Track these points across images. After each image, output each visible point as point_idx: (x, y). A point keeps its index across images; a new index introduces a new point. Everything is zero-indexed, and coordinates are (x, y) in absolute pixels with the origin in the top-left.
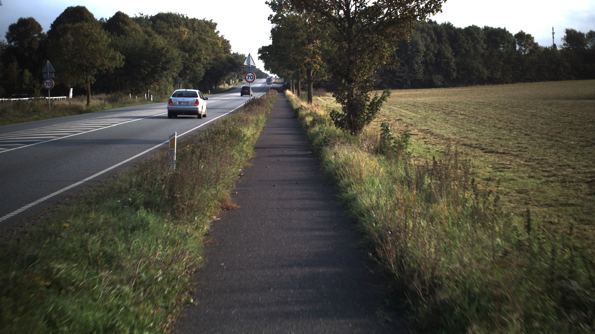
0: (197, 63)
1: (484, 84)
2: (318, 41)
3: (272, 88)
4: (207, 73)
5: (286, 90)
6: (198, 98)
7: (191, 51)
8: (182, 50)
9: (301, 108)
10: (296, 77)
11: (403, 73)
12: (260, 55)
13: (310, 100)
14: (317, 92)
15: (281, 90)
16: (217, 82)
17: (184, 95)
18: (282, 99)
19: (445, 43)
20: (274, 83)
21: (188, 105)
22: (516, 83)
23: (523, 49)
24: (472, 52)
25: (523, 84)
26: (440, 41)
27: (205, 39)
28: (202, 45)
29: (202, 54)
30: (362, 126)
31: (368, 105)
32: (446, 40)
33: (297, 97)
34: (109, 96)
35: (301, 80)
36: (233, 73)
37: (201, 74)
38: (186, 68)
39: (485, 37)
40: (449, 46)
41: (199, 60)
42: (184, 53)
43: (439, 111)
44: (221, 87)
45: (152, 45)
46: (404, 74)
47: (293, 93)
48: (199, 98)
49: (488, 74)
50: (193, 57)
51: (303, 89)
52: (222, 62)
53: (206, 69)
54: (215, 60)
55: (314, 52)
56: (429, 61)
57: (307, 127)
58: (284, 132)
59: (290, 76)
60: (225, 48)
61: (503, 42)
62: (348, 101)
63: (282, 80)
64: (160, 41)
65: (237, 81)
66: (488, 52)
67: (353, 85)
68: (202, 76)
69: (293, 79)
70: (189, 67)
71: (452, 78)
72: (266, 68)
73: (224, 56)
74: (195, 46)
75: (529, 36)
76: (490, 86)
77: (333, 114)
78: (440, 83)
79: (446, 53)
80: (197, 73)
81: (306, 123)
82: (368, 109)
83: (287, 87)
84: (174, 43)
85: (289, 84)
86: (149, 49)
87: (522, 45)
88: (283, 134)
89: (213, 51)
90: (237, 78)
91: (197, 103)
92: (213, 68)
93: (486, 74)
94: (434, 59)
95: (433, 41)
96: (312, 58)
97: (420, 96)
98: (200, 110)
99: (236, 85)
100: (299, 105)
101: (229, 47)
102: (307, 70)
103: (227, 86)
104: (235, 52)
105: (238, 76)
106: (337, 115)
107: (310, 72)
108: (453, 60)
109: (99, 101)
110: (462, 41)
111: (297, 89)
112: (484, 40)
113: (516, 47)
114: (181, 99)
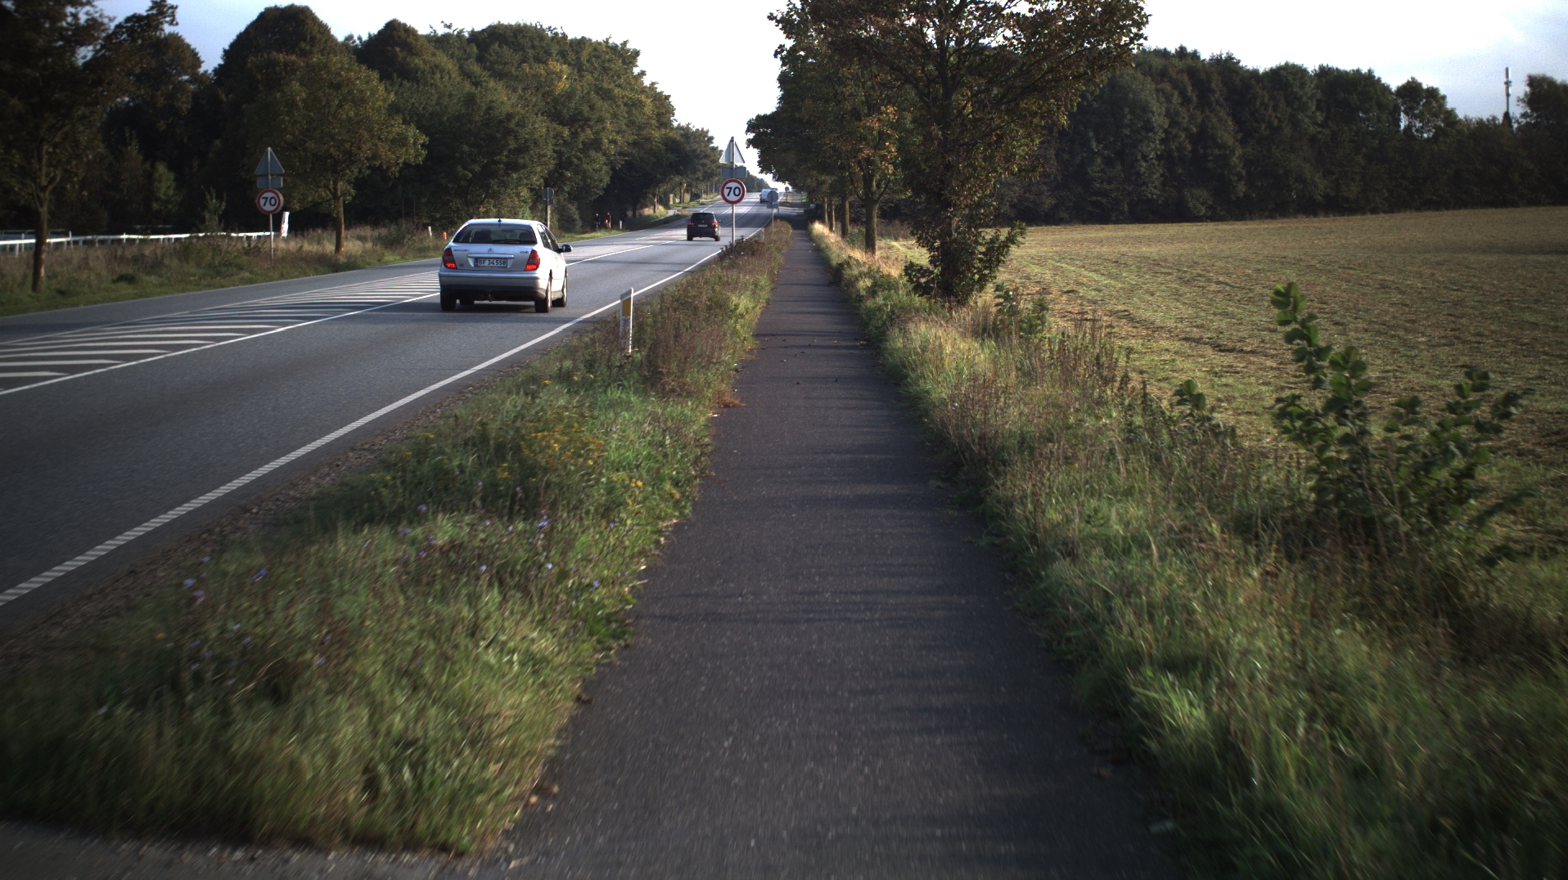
0: (593, 153)
1: (1315, 215)
2: (891, 109)
3: (778, 217)
4: (616, 175)
5: (812, 221)
6: (535, 248)
7: (576, 121)
8: (553, 120)
9: (848, 264)
10: (839, 190)
11: (1109, 183)
12: (751, 136)
13: (870, 246)
14: (890, 228)
15: (801, 223)
16: (639, 200)
17: (493, 237)
18: (803, 246)
19: (1219, 109)
20: (784, 204)
21: (504, 269)
22: (1399, 211)
23: (1418, 125)
24: (1287, 131)
25: (1415, 214)
26: (1204, 101)
27: (609, 91)
28: (604, 107)
29: (604, 129)
30: (968, 294)
31: (981, 253)
32: (1221, 100)
33: (839, 239)
34: (384, 231)
35: (852, 199)
36: (677, 179)
37: (601, 181)
38: (563, 164)
39: (1319, 95)
40: (1228, 115)
41: (596, 144)
42: (560, 128)
43: (1169, 274)
44: (648, 211)
45: (484, 107)
46: (1112, 186)
47: (831, 229)
48: (539, 247)
49: (1326, 188)
50: (582, 137)
51: (854, 221)
52: (651, 150)
53: (613, 169)
54: (635, 144)
55: (880, 133)
56: (1176, 154)
57: (860, 299)
58: (812, 309)
59: (825, 188)
60: (658, 115)
61: (1367, 106)
62: (942, 244)
63: (802, 198)
64: (503, 97)
65: (687, 197)
66: (1327, 131)
67: (951, 213)
68: (604, 185)
69: (832, 194)
70: (571, 163)
71: (1234, 198)
72: (764, 165)
73: (657, 135)
74: (586, 109)
75: (1433, 93)
76: (1332, 218)
77: (910, 269)
78: (1203, 210)
79: (1219, 133)
80: (591, 178)
81: (859, 291)
82: (981, 260)
83: (816, 215)
84: (534, 100)
85: (820, 207)
86: (477, 118)
87: (1415, 117)
88: (809, 313)
89: (631, 123)
90: (687, 191)
91: (533, 261)
92: (629, 165)
93: (1321, 187)
94: (1189, 147)
95: (1186, 101)
96: (875, 148)
97: (1149, 241)
98: (543, 284)
99: (684, 208)
100: (844, 256)
101: (670, 111)
102: (864, 175)
103: (661, 211)
104: (683, 124)
105: (690, 186)
106: (919, 271)
107: (872, 180)
108: (1239, 152)
109: (359, 243)
110: (1262, 103)
111: (840, 220)
112: (1319, 101)
113: (1399, 120)
114: (481, 249)
